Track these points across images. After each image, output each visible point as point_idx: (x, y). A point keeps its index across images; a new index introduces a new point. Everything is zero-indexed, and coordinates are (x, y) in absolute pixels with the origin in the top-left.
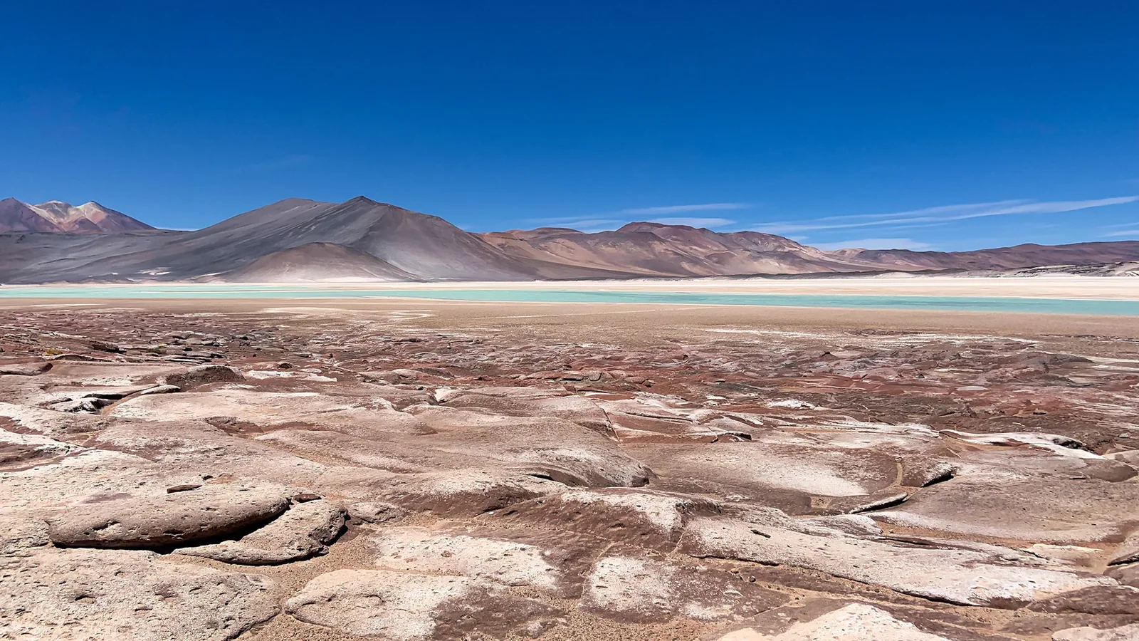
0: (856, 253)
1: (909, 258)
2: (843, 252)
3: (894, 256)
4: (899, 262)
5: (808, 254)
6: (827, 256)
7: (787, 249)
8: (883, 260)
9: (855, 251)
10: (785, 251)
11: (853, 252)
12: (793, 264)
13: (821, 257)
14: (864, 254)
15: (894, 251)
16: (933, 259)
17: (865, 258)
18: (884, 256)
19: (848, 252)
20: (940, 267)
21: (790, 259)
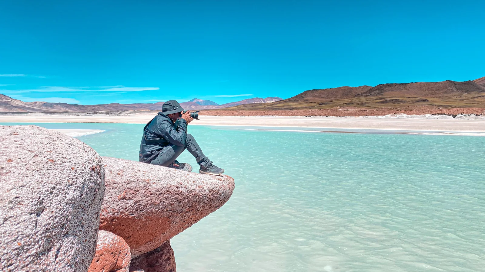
0: (42, 104)
1: (67, 107)
2: (35, 103)
3: (59, 106)
4: (62, 109)
5: (16, 103)
6: (26, 104)
7: (4, 100)
8: (55, 107)
9: (41, 103)
10: (3, 101)
11: (40, 103)
12: (6, 107)
13: (23, 105)
14: (45, 104)
15: (60, 104)
16: (77, 107)
17: (46, 106)
18: (55, 105)
19: (38, 103)
20: (80, 111)
21: (4, 105)
